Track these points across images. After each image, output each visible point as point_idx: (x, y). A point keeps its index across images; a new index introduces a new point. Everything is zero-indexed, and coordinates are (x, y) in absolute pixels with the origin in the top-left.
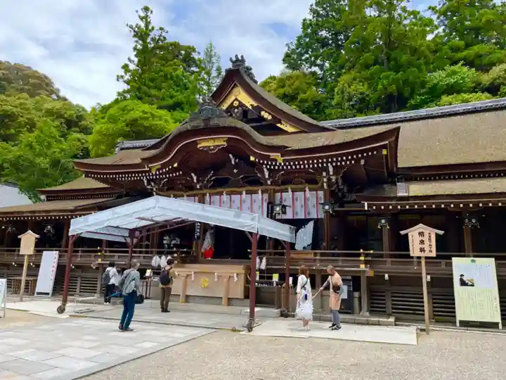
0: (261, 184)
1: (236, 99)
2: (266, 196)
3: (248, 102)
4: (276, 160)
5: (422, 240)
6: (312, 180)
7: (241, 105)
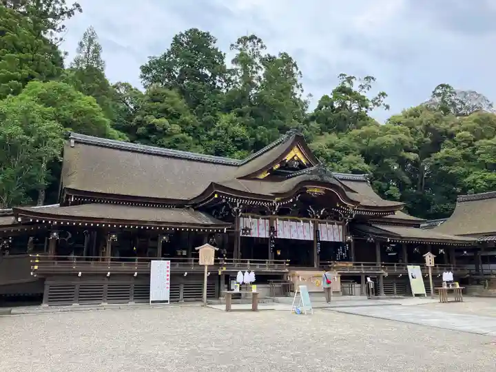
1: (295, 155)
3: (303, 159)
6: (337, 218)
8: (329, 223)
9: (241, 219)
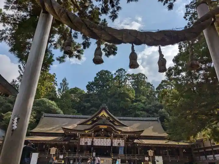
0: (110, 137)
1: (103, 114)
2: (111, 140)
3: (106, 115)
4: (118, 133)
5: (151, 153)
6: (121, 137)
7: (105, 116)
8: (117, 139)
9: (81, 139)
